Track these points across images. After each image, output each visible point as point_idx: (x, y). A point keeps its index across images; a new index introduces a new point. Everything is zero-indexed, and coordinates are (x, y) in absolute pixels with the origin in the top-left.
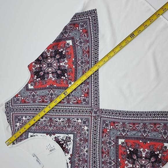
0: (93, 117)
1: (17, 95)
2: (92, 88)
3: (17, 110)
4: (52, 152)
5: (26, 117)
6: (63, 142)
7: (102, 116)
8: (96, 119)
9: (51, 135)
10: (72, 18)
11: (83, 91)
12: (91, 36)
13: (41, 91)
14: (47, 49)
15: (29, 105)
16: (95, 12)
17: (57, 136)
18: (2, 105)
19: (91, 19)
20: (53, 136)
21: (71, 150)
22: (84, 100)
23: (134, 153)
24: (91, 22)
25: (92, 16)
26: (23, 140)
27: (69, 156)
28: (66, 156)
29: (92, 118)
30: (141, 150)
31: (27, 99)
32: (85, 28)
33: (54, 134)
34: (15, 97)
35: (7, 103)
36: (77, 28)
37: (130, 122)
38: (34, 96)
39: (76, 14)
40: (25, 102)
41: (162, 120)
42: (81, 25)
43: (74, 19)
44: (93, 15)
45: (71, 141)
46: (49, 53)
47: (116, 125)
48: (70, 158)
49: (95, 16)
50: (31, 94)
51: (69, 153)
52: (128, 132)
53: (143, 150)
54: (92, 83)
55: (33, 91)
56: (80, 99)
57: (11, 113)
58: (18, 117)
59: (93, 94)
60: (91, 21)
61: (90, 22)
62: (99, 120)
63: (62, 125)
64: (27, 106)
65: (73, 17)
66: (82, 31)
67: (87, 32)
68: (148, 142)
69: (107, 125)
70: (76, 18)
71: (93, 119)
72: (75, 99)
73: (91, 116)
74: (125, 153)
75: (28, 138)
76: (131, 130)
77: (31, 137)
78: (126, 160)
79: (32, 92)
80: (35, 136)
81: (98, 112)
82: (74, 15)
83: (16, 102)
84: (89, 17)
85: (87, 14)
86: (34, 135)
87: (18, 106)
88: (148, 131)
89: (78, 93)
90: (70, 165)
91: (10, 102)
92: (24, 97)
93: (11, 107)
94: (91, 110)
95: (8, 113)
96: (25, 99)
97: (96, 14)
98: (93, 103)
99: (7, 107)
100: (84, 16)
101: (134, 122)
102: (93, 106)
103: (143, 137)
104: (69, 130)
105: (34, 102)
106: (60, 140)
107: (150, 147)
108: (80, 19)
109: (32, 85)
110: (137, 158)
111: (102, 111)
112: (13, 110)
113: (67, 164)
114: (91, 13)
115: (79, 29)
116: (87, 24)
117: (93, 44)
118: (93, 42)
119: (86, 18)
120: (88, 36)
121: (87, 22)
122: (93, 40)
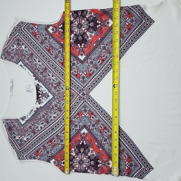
0: (79, 96)
1: (35, 25)
2: (97, 74)
3: (24, 35)
4: (28, 92)
5: (25, 48)
6: (41, 93)
7: (87, 101)
8: (80, 100)
9: (36, 79)
11: (87, 70)
13: (54, 42)
14: (91, 10)
15: (35, 42)
16: (151, 22)
17: (40, 85)
18: (17, 20)
19: (143, 23)
20: (37, 82)
21: (43, 104)
22: (83, 78)
23: (84, 147)
24: (140, 25)
26: (13, 62)
27: (38, 106)
28: (36, 104)
29: (77, 96)
30: (91, 149)
31: (39, 36)
32: (132, 25)
33: (39, 81)
34: (33, 24)
35: (22, 23)
37: (104, 124)
38: (46, 39)
40: (35, 36)
41: (125, 145)
42: (132, 19)
44: (147, 23)
45: (47, 98)
46: (89, 15)
47: (92, 117)
48: (38, 108)
49: (148, 25)
50: (46, 35)
51: (40, 104)
52: (95, 129)
53: (92, 150)
54: (100, 71)
55: (49, 35)
56: (80, 74)
57: (18, 33)
58: (19, 41)
59: (94, 79)
60: (142, 24)
62: (82, 102)
63: (51, 82)
64: (34, 40)
66: (127, 24)
67: (129, 29)
68: (101, 149)
69: (85, 111)
70: (136, 9)
71: (77, 98)
72: (76, 71)
73: (78, 95)
74: (78, 142)
75: (17, 64)
76: (99, 130)
77: (20, 65)
78: (74, 148)
79: (47, 35)
80: (23, 68)
81: (86, 96)
83: (29, 29)
85: (145, 16)
86: (24, 66)
87: (28, 34)
88: (108, 143)
89: (83, 68)
90: (33, 113)
91: (25, 24)
92: (39, 32)
93: (22, 28)
94: (82, 89)
95: (15, 31)
96: (38, 34)
97: (150, 25)
98: (88, 85)
99: (19, 25)
100: (141, 15)
101: (107, 127)
102: (86, 88)
103: (101, 143)
104: (53, 90)
105: (42, 43)
106: (40, 90)
107: (98, 153)
108: (137, 13)
109: (53, 30)
110: (83, 152)
111: (89, 97)
112: (22, 33)
113: (32, 111)
114: (148, 19)
115: (127, 20)
116: (137, 24)
117: (125, 43)
118: (127, 41)
119: (141, 19)
120: (127, 33)
121: (138, 22)
122: (128, 40)
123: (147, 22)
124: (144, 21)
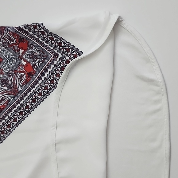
10: (28, 26)
12: (29, 90)
19: (58, 59)
24: (53, 66)
25: (65, 57)
32: (35, 65)
36: (21, 51)
39: (39, 25)
42: (33, 52)
43: (30, 30)
44: (68, 58)
60: (55, 63)
61: (52, 63)
65: (31, 25)
66: (24, 63)
67: (30, 75)
70: (35, 32)
82: (35, 22)
84: (59, 54)
85: (60, 45)
100: (52, 44)
108: (40, 39)
114: (68, 50)
115: (22, 55)
116: (44, 63)
117: (19, 105)
118: (22, 102)
119: (52, 51)
120: (26, 83)
121: (48, 59)
122: (25, 98)
123: (67, 55)
124: (60, 56)
